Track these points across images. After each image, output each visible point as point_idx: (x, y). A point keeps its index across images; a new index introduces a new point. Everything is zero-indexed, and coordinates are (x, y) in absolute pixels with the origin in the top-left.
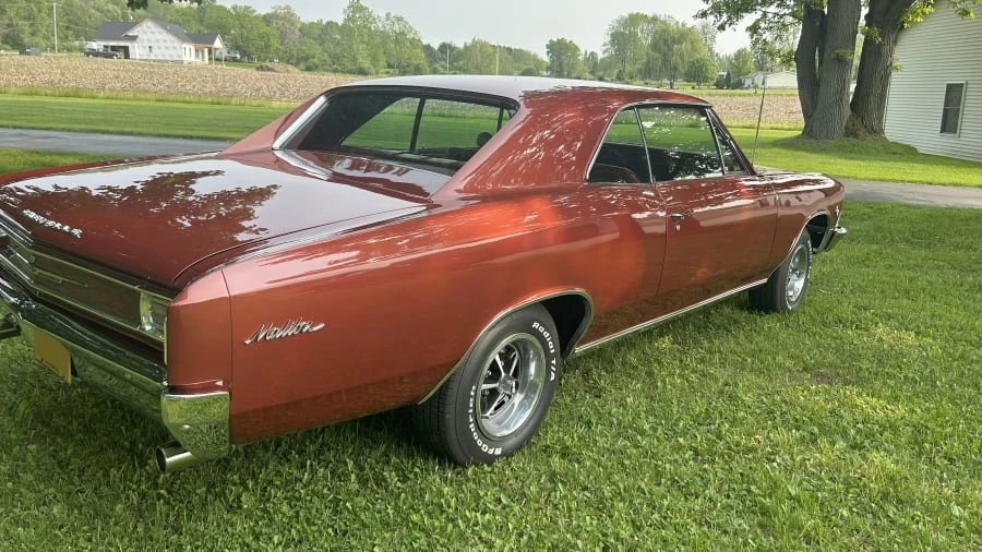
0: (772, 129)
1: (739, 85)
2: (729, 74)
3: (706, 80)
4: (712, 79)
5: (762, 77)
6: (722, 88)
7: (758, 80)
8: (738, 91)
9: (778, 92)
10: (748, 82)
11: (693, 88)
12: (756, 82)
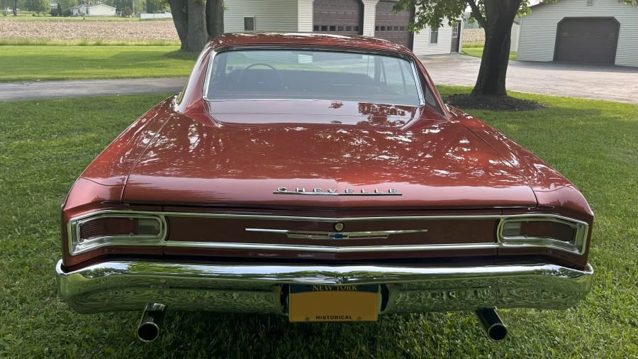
0: (136, 45)
1: (69, 14)
2: (59, 6)
3: (43, 9)
4: (48, 9)
5: (85, 8)
6: (56, 16)
7: (83, 9)
8: (69, 18)
9: (101, 19)
10: (75, 12)
11: (34, 15)
12: (81, 11)
